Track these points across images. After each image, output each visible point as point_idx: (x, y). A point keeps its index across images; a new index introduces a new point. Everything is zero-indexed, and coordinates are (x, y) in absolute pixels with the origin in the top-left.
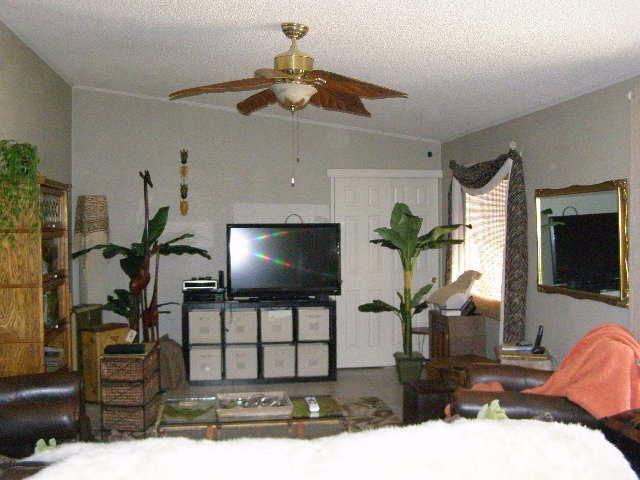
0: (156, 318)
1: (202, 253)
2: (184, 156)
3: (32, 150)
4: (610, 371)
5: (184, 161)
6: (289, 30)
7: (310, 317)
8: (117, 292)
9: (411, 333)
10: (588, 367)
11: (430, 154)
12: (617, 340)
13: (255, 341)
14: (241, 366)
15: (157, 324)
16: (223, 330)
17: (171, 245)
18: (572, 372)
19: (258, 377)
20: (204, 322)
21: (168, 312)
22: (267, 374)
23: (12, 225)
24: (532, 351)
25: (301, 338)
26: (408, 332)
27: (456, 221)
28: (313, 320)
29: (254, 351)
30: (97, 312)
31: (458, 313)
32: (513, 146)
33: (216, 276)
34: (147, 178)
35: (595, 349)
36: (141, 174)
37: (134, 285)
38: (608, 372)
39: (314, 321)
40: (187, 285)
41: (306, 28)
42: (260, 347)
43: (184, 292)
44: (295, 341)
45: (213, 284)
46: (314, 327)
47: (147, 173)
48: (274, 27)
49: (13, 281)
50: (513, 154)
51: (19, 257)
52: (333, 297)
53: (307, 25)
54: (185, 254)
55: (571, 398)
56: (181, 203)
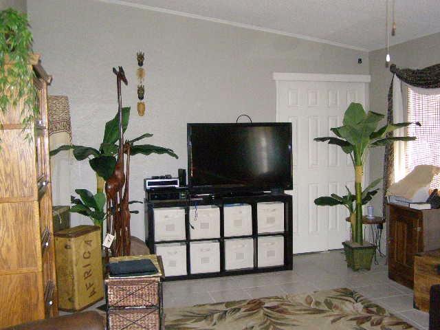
1: (170, 152)
5: (141, 64)
8: (78, 191)
9: (362, 223)
11: (360, 61)
13: (218, 236)
14: (205, 260)
16: (188, 226)
17: (135, 144)
19: (221, 270)
20: (169, 220)
22: (228, 267)
25: (260, 231)
29: (217, 246)
31: (428, 206)
34: (120, 74)
36: (114, 70)
39: (270, 215)
40: (150, 184)
42: (222, 240)
43: (147, 191)
44: (255, 235)
45: (175, 183)
46: (271, 220)
47: (121, 69)
52: (287, 192)
54: (153, 154)
56: (139, 104)
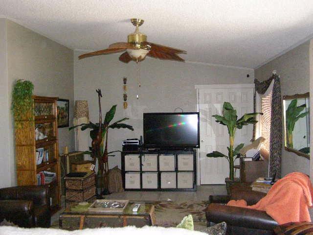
0: (107, 159)
1: (130, 128)
2: (125, 80)
3: (30, 83)
4: (288, 199)
5: (125, 83)
6: (134, 22)
7: (184, 159)
9: (233, 167)
10: (278, 196)
11: (248, 76)
12: (296, 182)
13: (157, 170)
14: (149, 182)
15: (107, 161)
16: (141, 165)
17: (118, 123)
18: (270, 198)
19: (158, 188)
20: (132, 161)
21: (114, 156)
22: (163, 187)
23: (21, 118)
24: (271, 183)
25: (179, 169)
26: (232, 167)
27: (258, 111)
28: (185, 160)
29: (156, 175)
30: (82, 155)
31: (251, 160)
32: (274, 72)
33: (139, 139)
34: (99, 93)
35: (282, 187)
36: (97, 90)
37: (94, 143)
38: (287, 200)
40: (124, 142)
41: (142, 21)
42: (159, 173)
43: (123, 146)
44: (177, 170)
45: (137, 142)
46: (185, 164)
47: (100, 90)
48: (126, 21)
49: (23, 143)
50: (274, 77)
51: (26, 132)
52: (196, 149)
53: (143, 19)
55: (267, 213)
56: (124, 103)
